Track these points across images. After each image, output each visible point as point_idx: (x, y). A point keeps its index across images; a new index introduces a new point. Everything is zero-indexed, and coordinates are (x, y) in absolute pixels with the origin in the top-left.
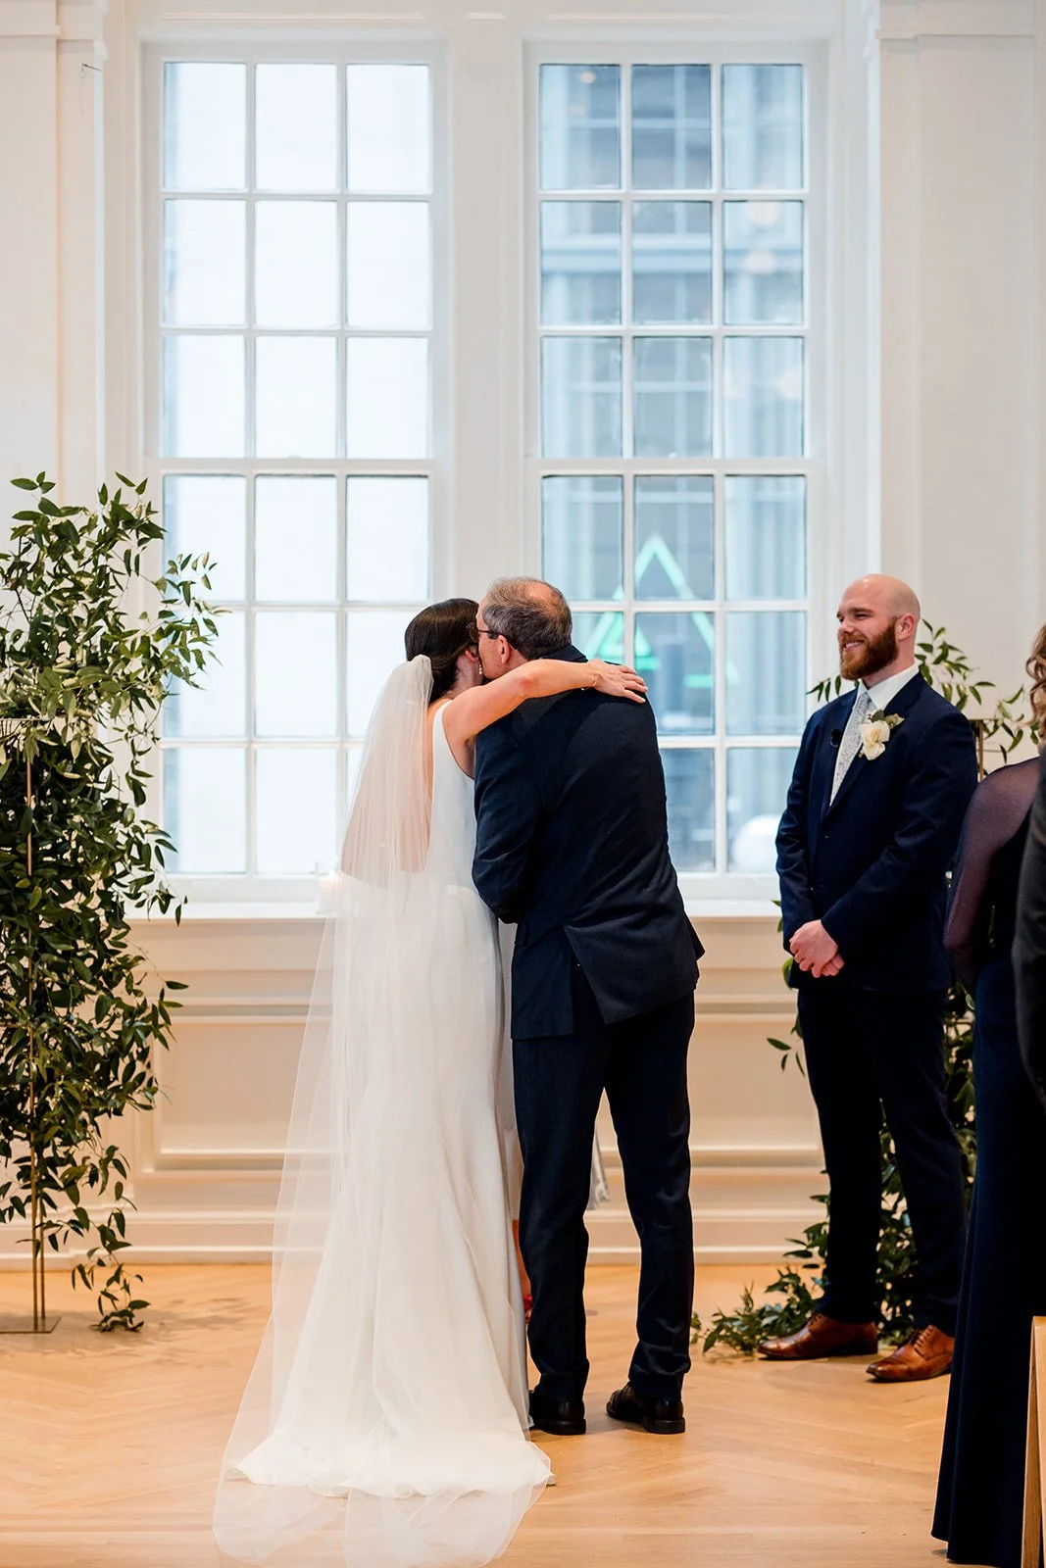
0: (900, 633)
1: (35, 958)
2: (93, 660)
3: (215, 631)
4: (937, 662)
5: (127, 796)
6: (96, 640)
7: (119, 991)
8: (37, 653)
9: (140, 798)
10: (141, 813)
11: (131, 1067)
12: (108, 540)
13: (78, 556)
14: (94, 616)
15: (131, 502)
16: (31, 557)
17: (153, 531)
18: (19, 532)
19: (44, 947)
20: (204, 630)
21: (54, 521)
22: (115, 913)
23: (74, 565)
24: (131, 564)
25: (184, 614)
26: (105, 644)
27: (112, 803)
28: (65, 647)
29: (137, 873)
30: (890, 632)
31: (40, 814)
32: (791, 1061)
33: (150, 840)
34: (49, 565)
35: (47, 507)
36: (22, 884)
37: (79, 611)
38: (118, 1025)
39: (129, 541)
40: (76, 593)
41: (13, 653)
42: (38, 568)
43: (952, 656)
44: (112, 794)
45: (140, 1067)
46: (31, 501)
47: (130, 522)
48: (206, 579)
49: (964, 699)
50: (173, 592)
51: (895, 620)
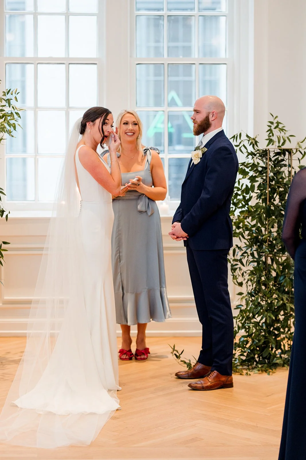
3: (20, 117)
4: (275, 128)
20: (16, 116)
25: (8, 110)
43: (280, 126)
48: (16, 98)
49: (285, 141)
50: (4, 103)
51: (209, 113)
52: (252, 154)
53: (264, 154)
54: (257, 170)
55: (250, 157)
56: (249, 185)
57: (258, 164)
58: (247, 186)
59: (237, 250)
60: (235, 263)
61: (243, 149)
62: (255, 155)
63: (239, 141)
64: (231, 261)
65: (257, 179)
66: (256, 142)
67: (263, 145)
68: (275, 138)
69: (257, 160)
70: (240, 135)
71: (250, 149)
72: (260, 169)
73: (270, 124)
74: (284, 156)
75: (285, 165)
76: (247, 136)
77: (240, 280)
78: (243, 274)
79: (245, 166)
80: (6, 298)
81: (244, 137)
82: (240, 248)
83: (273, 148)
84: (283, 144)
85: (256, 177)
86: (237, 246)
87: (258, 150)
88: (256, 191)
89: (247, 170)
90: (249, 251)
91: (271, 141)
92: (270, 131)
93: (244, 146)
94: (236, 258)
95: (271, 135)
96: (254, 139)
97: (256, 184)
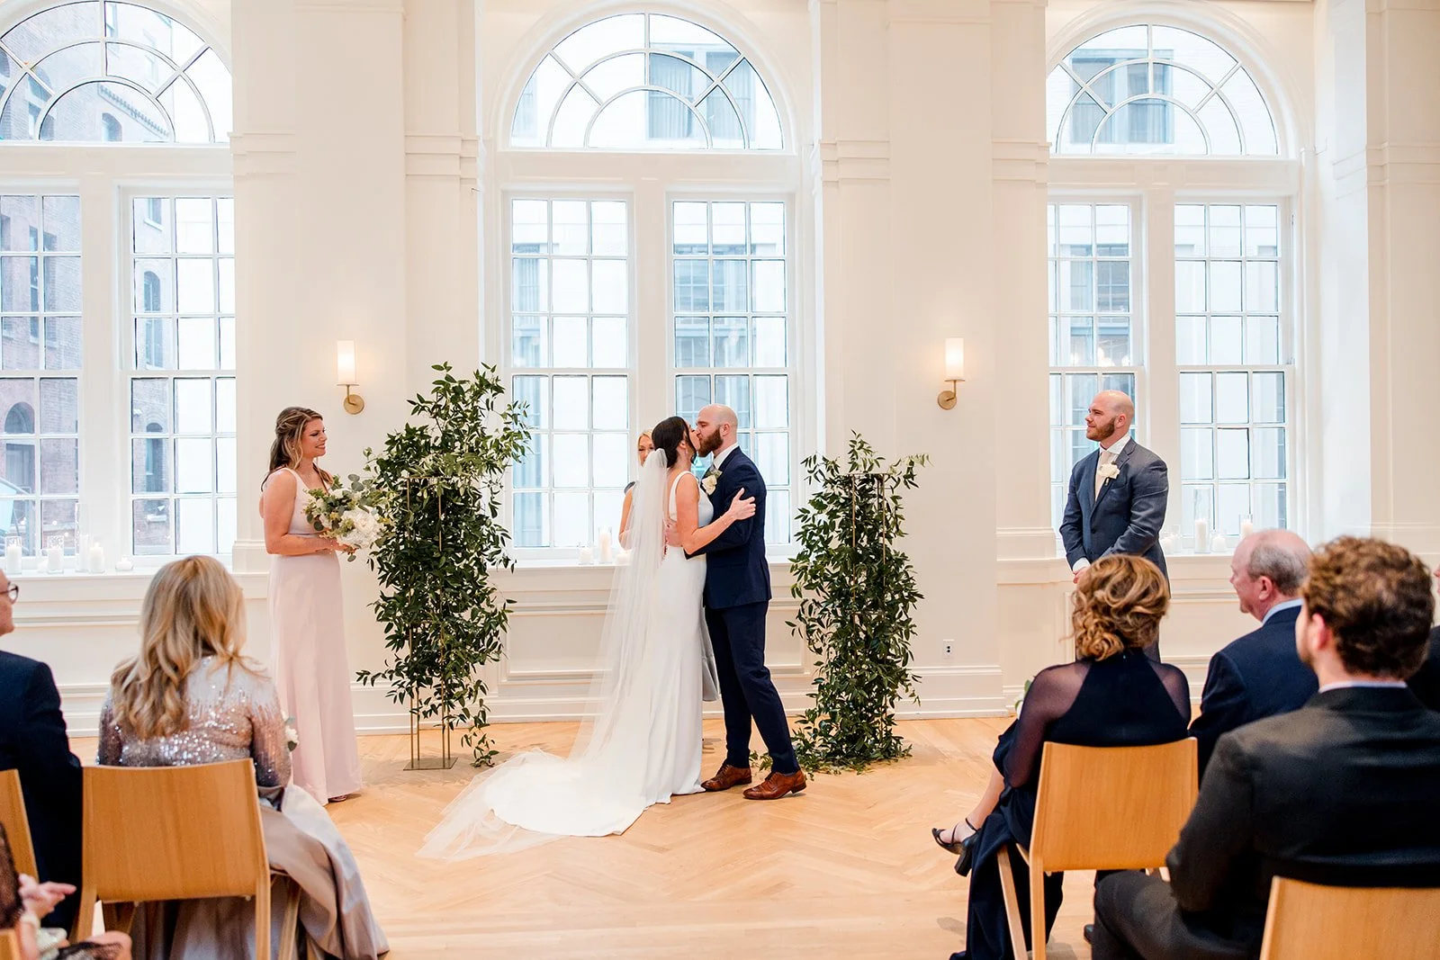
0: (722, 432)
1: (443, 590)
2: (471, 450)
3: (530, 437)
4: (858, 449)
5: (488, 513)
6: (473, 441)
7: (483, 605)
8: (445, 447)
9: (494, 514)
10: (495, 521)
11: (491, 639)
12: (477, 395)
13: (464, 402)
14: (473, 429)
15: (489, 377)
16: (442, 403)
17: (499, 390)
18: (436, 390)
19: (447, 585)
20: (524, 436)
21: (453, 385)
22: (482, 569)
23: (462, 406)
24: (490, 406)
25: (515, 428)
26: (477, 443)
27: (481, 516)
28: (458, 444)
29: (493, 549)
30: (717, 432)
31: (446, 522)
32: (796, 631)
33: (498, 533)
34: (452, 406)
35: (449, 378)
36: (435, 555)
37: (465, 428)
38: (482, 620)
39: (488, 395)
40: (464, 419)
41: (434, 447)
42: (446, 408)
43: (865, 446)
44: (481, 512)
45: (495, 639)
46: (441, 376)
47: (488, 385)
48: (525, 412)
49: (872, 465)
50: (509, 419)
51: (720, 426)
52: (832, 482)
53: (847, 482)
54: (838, 502)
55: (829, 485)
56: (828, 522)
57: (840, 494)
58: (825, 522)
59: (814, 605)
60: (811, 623)
61: (819, 475)
62: (835, 483)
63: (813, 466)
64: (807, 620)
65: (838, 514)
66: (836, 467)
67: (844, 471)
68: (860, 462)
69: (837, 491)
70: (815, 457)
71: (828, 475)
72: (842, 501)
73: (852, 444)
74: (873, 484)
75: (874, 496)
76: (824, 459)
77: (819, 645)
78: (822, 638)
79: (823, 497)
80: (511, 672)
81: (819, 460)
82: (818, 604)
83: (859, 474)
84: (870, 469)
85: (837, 511)
86: (814, 600)
87: (839, 477)
88: (837, 529)
89: (825, 502)
90: (829, 607)
91: (855, 466)
92: (853, 452)
93: (820, 471)
94: (812, 616)
95: (855, 457)
96: (833, 462)
97: (838, 521)
